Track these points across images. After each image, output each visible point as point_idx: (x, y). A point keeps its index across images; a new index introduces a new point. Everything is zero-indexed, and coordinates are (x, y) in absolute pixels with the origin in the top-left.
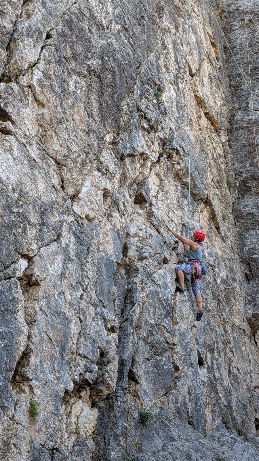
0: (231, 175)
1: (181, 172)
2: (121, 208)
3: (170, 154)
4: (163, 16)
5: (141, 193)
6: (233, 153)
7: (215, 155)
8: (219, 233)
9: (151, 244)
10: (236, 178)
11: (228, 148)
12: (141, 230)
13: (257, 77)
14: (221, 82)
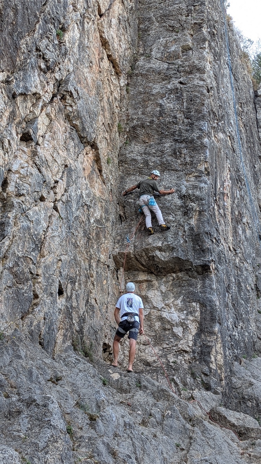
0: (123, 120)
1: (72, 114)
2: (5, 146)
3: (64, 95)
5: (28, 131)
6: (129, 98)
7: (110, 99)
8: (101, 175)
9: (30, 182)
10: (127, 124)
11: (125, 92)
12: (23, 168)
13: (165, 24)
14: (129, 24)
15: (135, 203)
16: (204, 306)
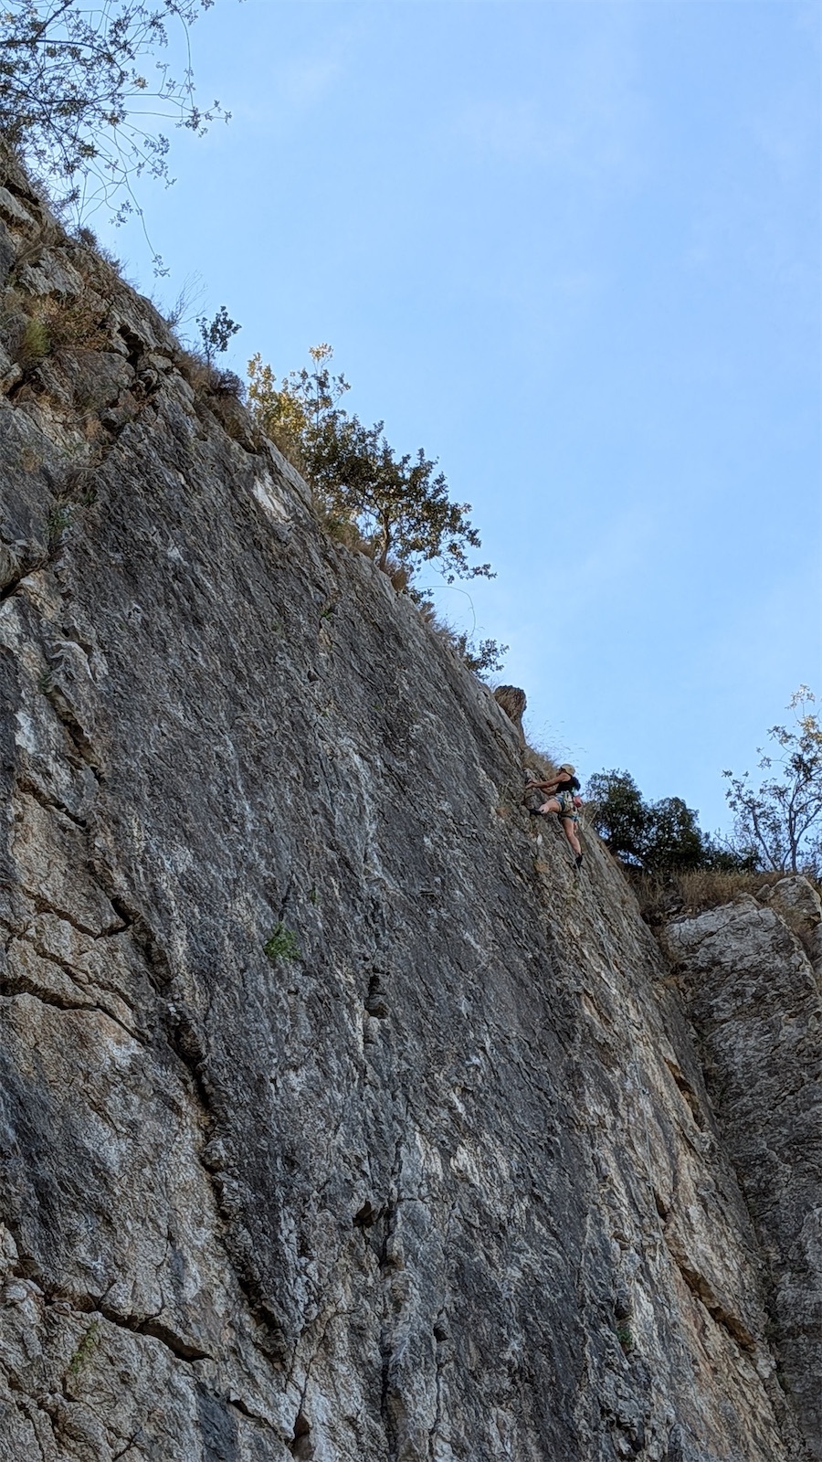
4: (583, 1093)
6: (796, 1408)
7: (758, 1431)
11: (779, 1393)
14: (723, 1195)
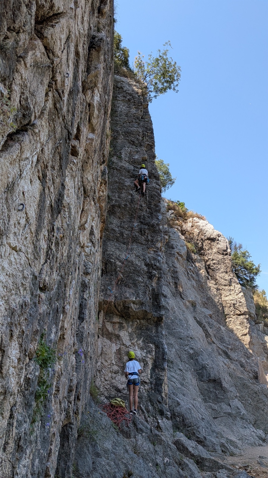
13: (128, 138)
15: (115, 263)
16: (158, 348)
